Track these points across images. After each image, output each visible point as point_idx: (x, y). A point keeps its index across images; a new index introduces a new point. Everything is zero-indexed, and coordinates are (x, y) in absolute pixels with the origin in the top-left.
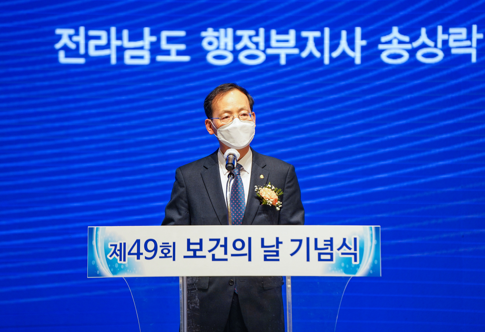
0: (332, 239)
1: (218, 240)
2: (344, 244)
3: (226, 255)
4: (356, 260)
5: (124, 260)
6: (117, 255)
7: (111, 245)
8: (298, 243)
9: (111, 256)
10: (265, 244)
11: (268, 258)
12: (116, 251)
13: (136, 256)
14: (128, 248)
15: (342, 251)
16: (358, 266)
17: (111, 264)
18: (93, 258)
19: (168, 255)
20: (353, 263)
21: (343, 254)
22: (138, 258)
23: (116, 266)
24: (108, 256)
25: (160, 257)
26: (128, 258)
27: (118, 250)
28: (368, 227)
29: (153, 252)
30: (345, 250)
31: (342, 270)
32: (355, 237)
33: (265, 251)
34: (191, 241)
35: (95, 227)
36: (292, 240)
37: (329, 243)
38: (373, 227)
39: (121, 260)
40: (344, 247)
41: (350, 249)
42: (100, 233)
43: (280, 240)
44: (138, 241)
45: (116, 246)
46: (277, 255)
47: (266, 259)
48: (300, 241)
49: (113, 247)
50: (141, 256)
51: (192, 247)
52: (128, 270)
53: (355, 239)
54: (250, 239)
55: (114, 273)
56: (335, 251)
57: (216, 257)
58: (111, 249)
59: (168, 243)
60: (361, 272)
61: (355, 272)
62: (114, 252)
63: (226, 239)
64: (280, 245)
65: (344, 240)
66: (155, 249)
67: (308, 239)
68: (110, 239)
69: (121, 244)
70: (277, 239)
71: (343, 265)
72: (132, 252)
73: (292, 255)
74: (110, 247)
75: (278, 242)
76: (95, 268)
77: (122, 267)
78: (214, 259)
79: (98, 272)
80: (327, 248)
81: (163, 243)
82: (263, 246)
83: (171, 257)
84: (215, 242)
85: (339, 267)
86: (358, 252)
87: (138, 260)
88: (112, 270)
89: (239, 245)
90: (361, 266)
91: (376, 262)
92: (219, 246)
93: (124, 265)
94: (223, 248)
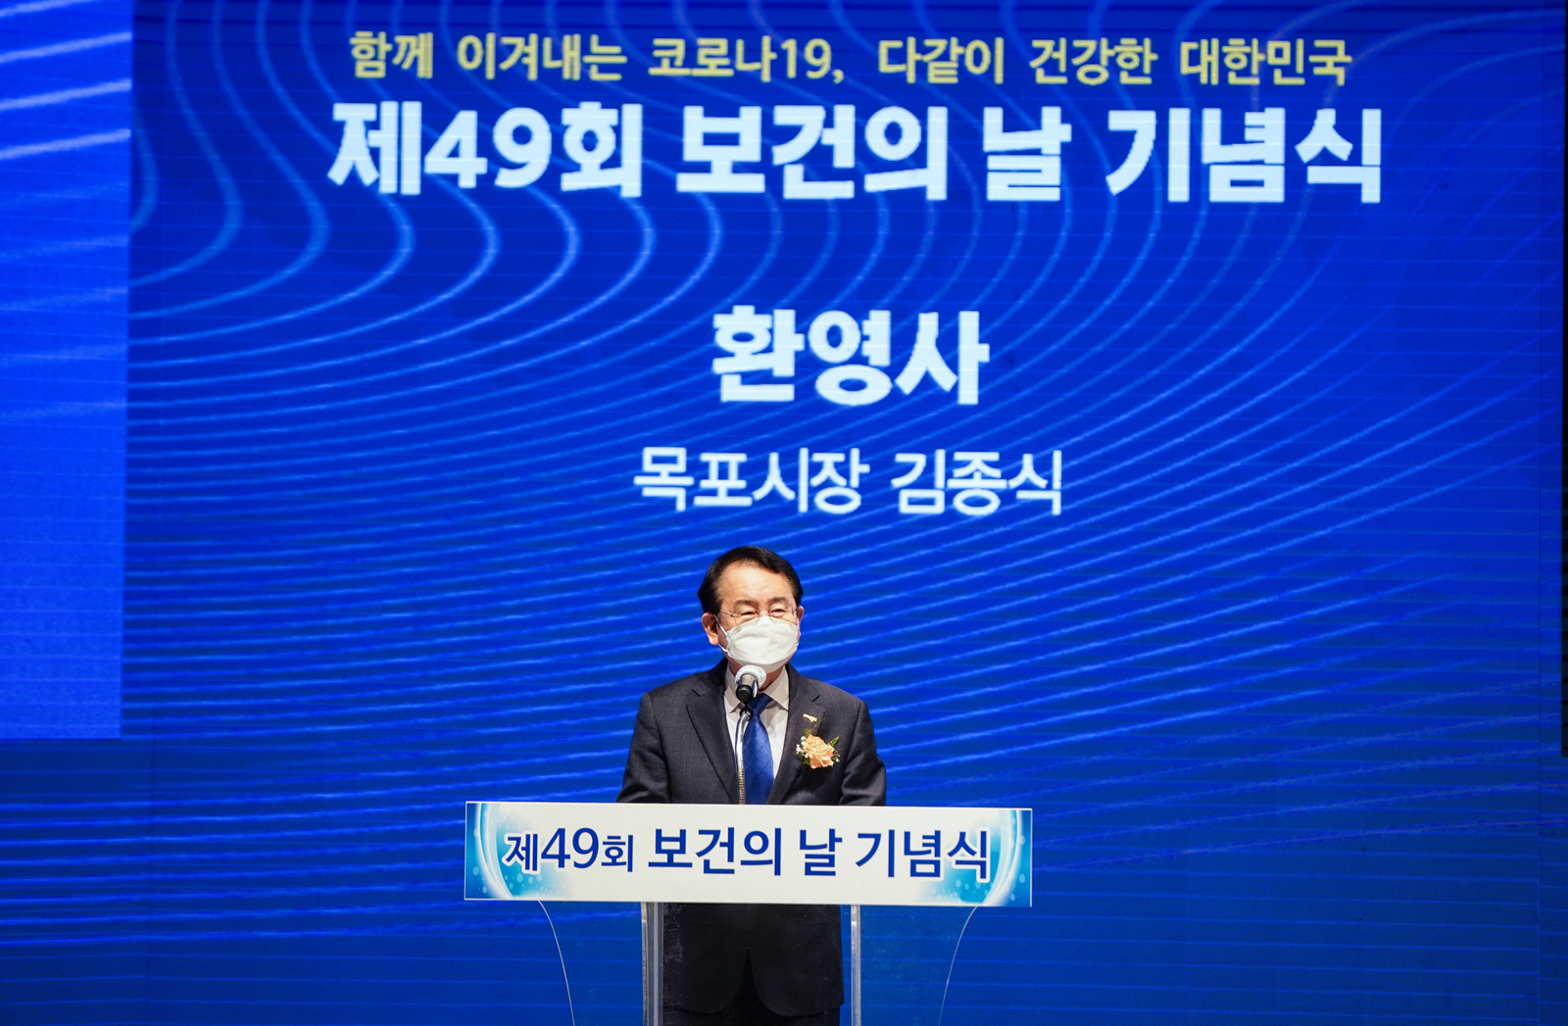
0: (938, 833)
1: (716, 834)
2: (962, 843)
3: (731, 863)
4: (983, 875)
5: (535, 868)
6: (521, 858)
7: (510, 839)
8: (872, 840)
9: (509, 860)
10: (808, 843)
11: (813, 869)
12: (520, 849)
13: (557, 861)
14: (542, 846)
15: (958, 856)
16: (988, 887)
17: (509, 874)
18: (475, 863)
19: (618, 860)
20: (979, 879)
21: (958, 862)
22: (562, 865)
23: (520, 878)
24: (504, 860)
25: (603, 864)
26: (542, 864)
27: (523, 849)
28: (1008, 811)
29: (591, 854)
30: (963, 855)
31: (956, 894)
32: (984, 830)
33: (807, 856)
34: (664, 835)
35: (480, 803)
36: (861, 836)
37: (933, 841)
38: (1018, 810)
39: (527, 868)
40: (962, 850)
41: (973, 853)
42: (488, 814)
43: (837, 836)
44: (561, 832)
45: (518, 840)
46: (832, 864)
47: (808, 872)
48: (877, 837)
49: (514, 843)
50: (566, 861)
51: (665, 845)
52: (542, 888)
53: (983, 834)
54: (778, 832)
55: (514, 892)
56: (944, 858)
57: (712, 867)
58: (510, 846)
59: (619, 838)
60: (994, 898)
61: (982, 898)
62: (516, 852)
63: (731, 831)
64: (837, 844)
65: (963, 835)
66: (595, 848)
67: (892, 833)
68: (507, 827)
69: (528, 837)
70: (832, 832)
71: (958, 884)
72: (548, 853)
73: (860, 863)
74: (507, 842)
75: (834, 839)
76: (478, 883)
77: (531, 880)
78: (707, 869)
79: (485, 890)
80: (929, 852)
81: (609, 838)
82: (803, 846)
83: (624, 864)
84: (711, 837)
85: (950, 887)
86: (988, 859)
87: (562, 869)
88: (511, 886)
89: (757, 843)
90: (993, 886)
91: (1022, 879)
92: (718, 844)
93: (534, 877)
94: (726, 849)
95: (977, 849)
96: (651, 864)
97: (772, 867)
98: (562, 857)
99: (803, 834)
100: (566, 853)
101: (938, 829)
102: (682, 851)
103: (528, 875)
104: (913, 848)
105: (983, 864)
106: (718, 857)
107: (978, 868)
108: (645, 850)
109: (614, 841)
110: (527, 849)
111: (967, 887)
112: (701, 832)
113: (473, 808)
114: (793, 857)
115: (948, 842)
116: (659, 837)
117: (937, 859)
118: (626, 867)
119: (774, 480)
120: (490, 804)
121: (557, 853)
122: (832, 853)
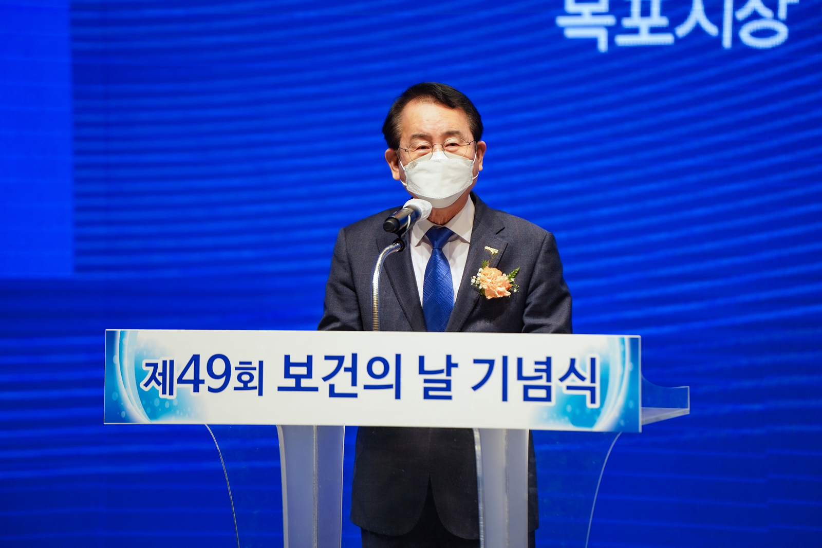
0: (549, 359)
1: (341, 359)
2: (572, 369)
3: (354, 387)
4: (593, 401)
5: (171, 393)
6: (159, 384)
7: (147, 365)
8: (487, 366)
9: (146, 385)
10: (426, 368)
11: (431, 393)
12: (157, 375)
13: (191, 386)
14: (178, 371)
15: (569, 382)
16: (597, 412)
17: (146, 399)
18: (115, 388)
19: (250, 385)
20: (589, 405)
21: (569, 388)
22: (196, 389)
23: (157, 403)
24: (142, 385)
25: (236, 389)
26: (178, 389)
27: (160, 374)
29: (223, 380)
30: (573, 381)
31: (567, 418)
32: (593, 356)
33: (426, 381)
34: (292, 360)
35: (119, 331)
36: (476, 361)
37: (544, 367)
38: (627, 337)
39: (164, 392)
40: (573, 376)
41: (582, 378)
42: (126, 341)
43: (453, 361)
44: (196, 359)
45: (155, 366)
46: (448, 388)
47: (427, 396)
48: (491, 363)
49: (151, 369)
50: (201, 386)
51: (293, 370)
52: (178, 412)
53: (593, 361)
54: (398, 357)
55: (151, 416)
56: (555, 383)
57: (337, 391)
58: (148, 371)
59: (250, 363)
61: (592, 423)
62: (153, 377)
63: (354, 357)
64: (453, 370)
65: (573, 361)
66: (227, 373)
68: (145, 353)
69: (165, 363)
70: (449, 358)
71: (569, 408)
72: (184, 378)
73: (475, 388)
74: (145, 368)
75: (450, 365)
76: (118, 408)
77: (167, 405)
78: (332, 393)
79: (123, 414)
80: (540, 377)
81: (241, 363)
82: (422, 371)
83: (255, 388)
84: (336, 362)
85: (562, 412)
86: (597, 385)
87: (196, 394)
88: (149, 410)
89: (378, 368)
90: (603, 411)
91: (631, 405)
92: (342, 369)
93: (171, 401)
94: (349, 374)
95: (587, 374)
96: (280, 389)
97: (392, 391)
98: (197, 382)
99: (422, 359)
100: (201, 378)
101: (549, 356)
102: (309, 375)
103: (165, 400)
104: (525, 373)
105: (592, 390)
106: (342, 382)
107: (588, 393)
108: (274, 376)
109: (245, 367)
110: (163, 374)
111: (578, 412)
112: (327, 358)
113: (112, 335)
114: (413, 382)
115: (559, 368)
116: (288, 363)
117: (548, 384)
118: (257, 391)
119: (698, 15)
120: (129, 332)
121: (192, 378)
122: (448, 378)
